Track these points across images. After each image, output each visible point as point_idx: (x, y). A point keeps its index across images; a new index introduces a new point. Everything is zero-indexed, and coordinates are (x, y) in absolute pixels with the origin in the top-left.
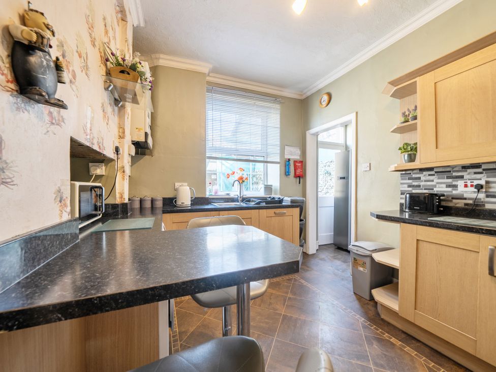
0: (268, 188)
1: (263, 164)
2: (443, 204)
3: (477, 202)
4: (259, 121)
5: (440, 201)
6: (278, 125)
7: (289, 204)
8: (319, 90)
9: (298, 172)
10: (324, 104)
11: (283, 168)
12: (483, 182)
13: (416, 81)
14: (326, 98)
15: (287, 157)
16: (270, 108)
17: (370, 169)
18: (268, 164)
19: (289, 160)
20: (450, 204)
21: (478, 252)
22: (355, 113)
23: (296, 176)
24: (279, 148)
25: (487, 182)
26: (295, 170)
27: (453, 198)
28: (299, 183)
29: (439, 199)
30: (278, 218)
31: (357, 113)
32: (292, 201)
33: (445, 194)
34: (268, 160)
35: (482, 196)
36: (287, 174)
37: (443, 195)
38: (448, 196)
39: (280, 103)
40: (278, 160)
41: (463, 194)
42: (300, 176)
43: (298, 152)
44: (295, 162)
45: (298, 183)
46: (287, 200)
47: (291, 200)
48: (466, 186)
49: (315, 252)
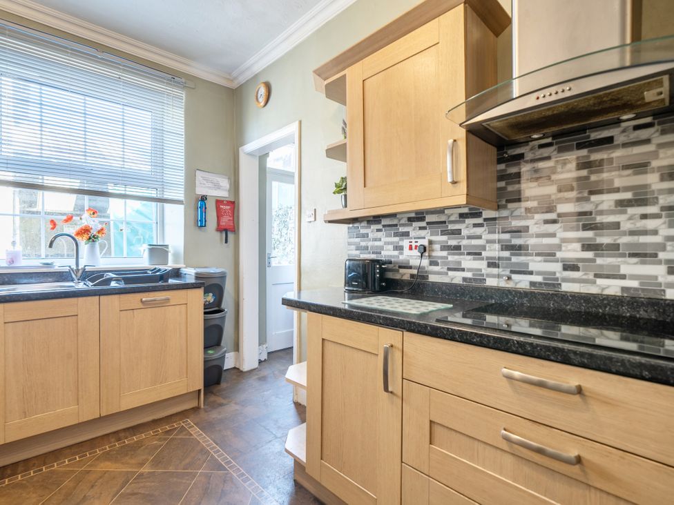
0: (158, 251)
1: (154, 204)
2: (390, 275)
3: (422, 272)
4: (145, 118)
5: (383, 271)
6: (182, 132)
7: (193, 281)
8: (256, 75)
9: (225, 220)
10: (262, 100)
11: (192, 212)
12: (425, 242)
13: (345, 75)
14: (263, 91)
15: (201, 191)
16: (162, 93)
17: (315, 220)
18: (167, 206)
19: (204, 198)
20: (397, 277)
21: (377, 355)
22: (297, 123)
23: (220, 229)
24: (182, 174)
25: (431, 242)
26: (218, 217)
27: (400, 267)
28: (226, 242)
29: (380, 268)
30: (149, 312)
31: (300, 122)
32: (198, 276)
33: (393, 260)
34: (165, 197)
35: (425, 262)
36: (201, 224)
37: (390, 262)
38: (396, 263)
39: (184, 87)
40: (181, 197)
41: (409, 261)
42: (229, 229)
43: (225, 183)
44: (219, 202)
45: (224, 241)
46: (190, 274)
47: (196, 274)
48: (411, 248)
49: (256, 365)
